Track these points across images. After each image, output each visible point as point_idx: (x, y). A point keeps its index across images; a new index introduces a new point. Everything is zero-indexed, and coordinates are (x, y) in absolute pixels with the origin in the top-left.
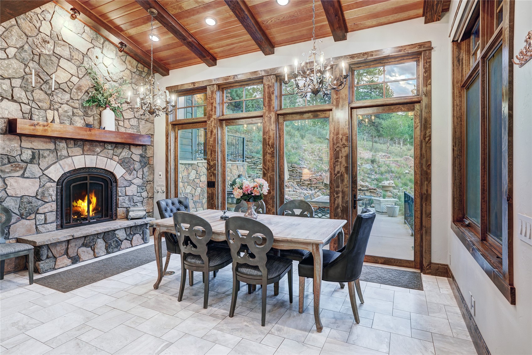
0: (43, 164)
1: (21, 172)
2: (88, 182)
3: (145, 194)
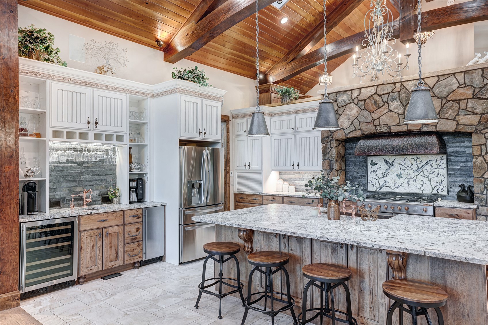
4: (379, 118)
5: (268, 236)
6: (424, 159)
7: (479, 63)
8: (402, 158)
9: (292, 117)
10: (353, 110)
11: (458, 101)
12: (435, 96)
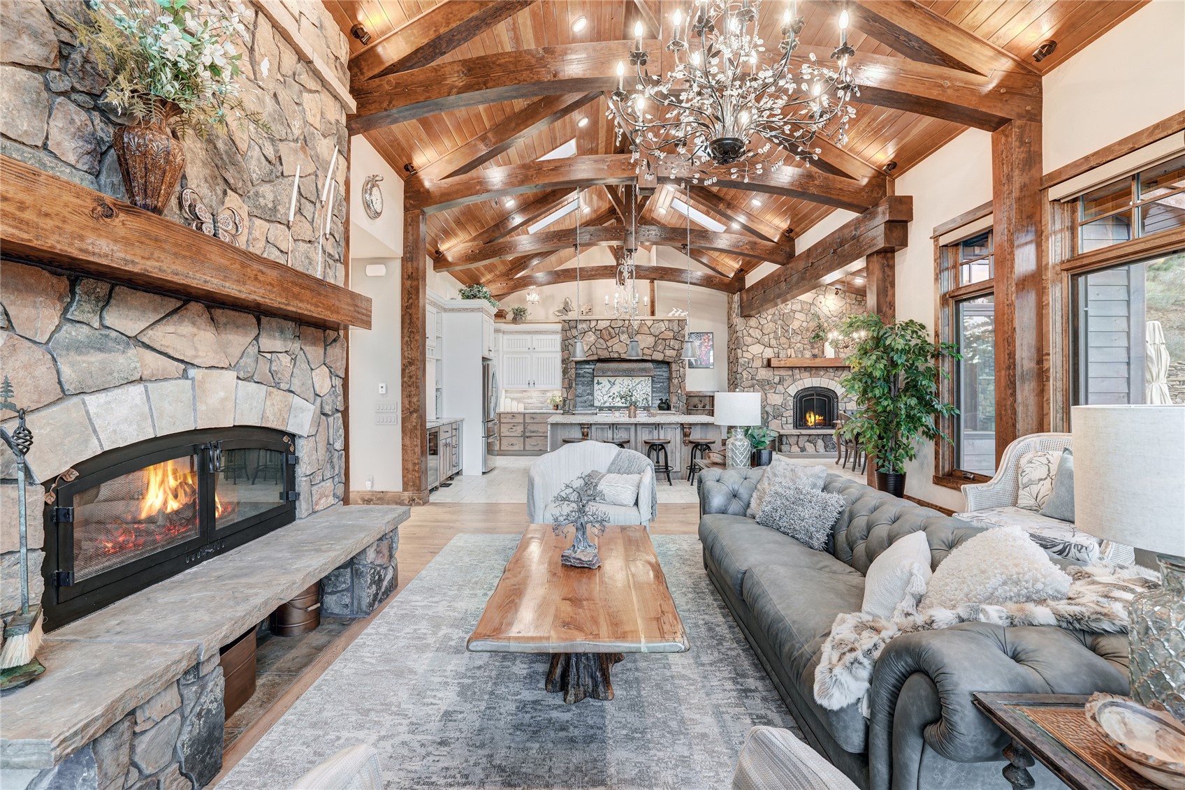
0: (786, 384)
1: (774, 390)
2: (815, 397)
6: (637, 380)
8: (621, 379)
9: (528, 337)
10: (591, 338)
11: (665, 340)
12: (651, 334)
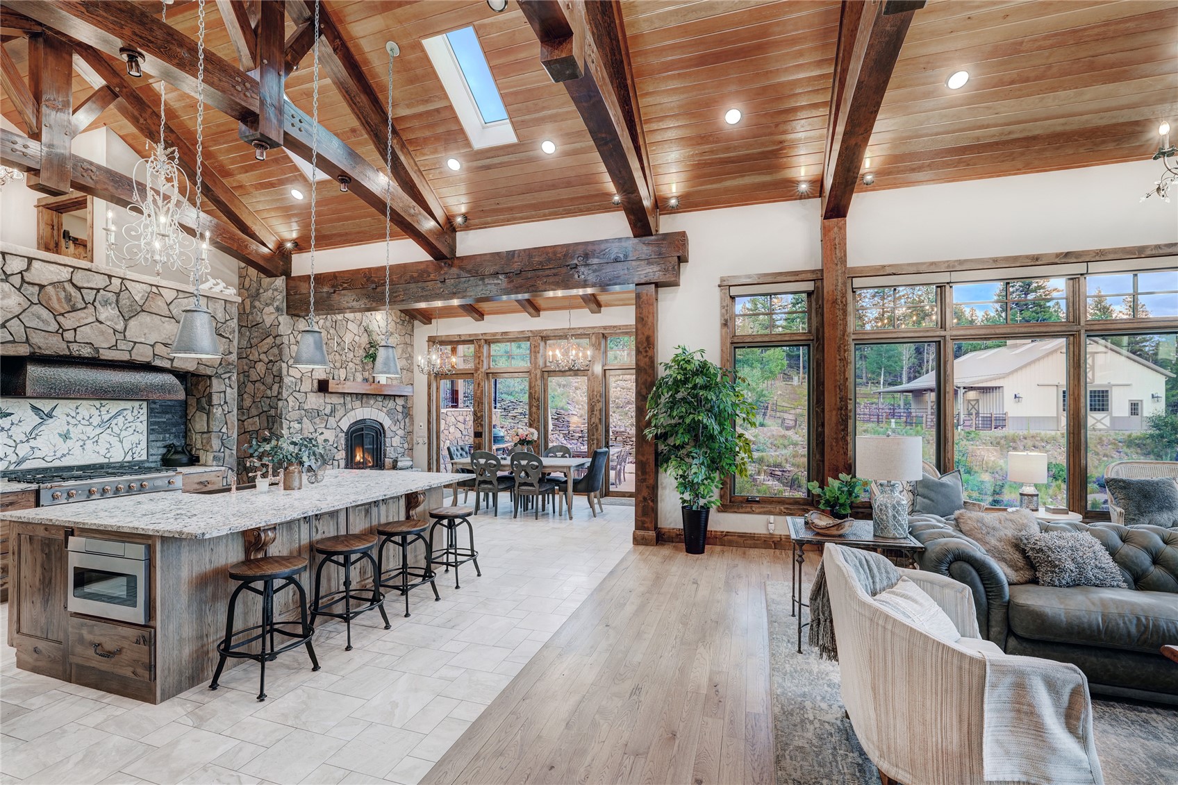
0: (338, 416)
1: (323, 425)
2: (365, 432)
3: (406, 446)
4: (75, 330)
5: (290, 526)
6: (114, 407)
7: (213, 290)
8: (72, 404)
10: (9, 299)
12: (173, 318)
